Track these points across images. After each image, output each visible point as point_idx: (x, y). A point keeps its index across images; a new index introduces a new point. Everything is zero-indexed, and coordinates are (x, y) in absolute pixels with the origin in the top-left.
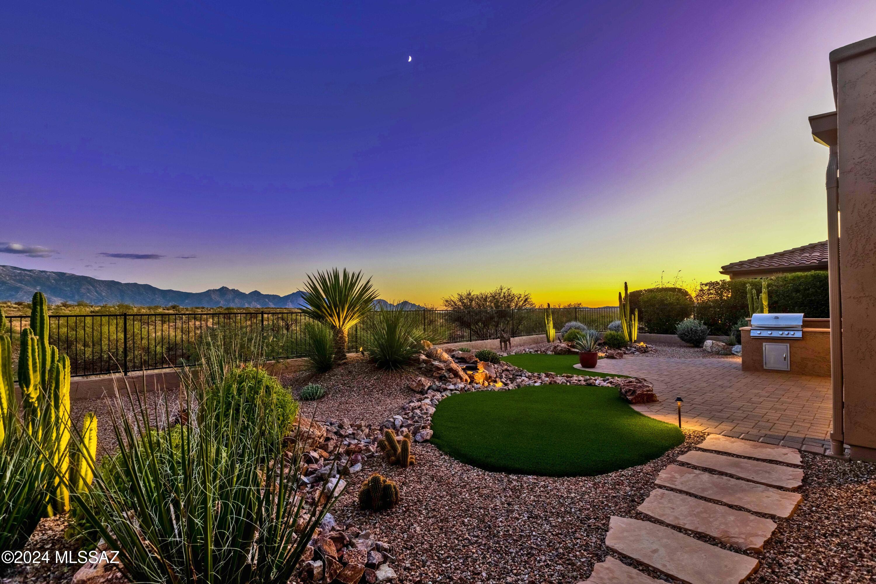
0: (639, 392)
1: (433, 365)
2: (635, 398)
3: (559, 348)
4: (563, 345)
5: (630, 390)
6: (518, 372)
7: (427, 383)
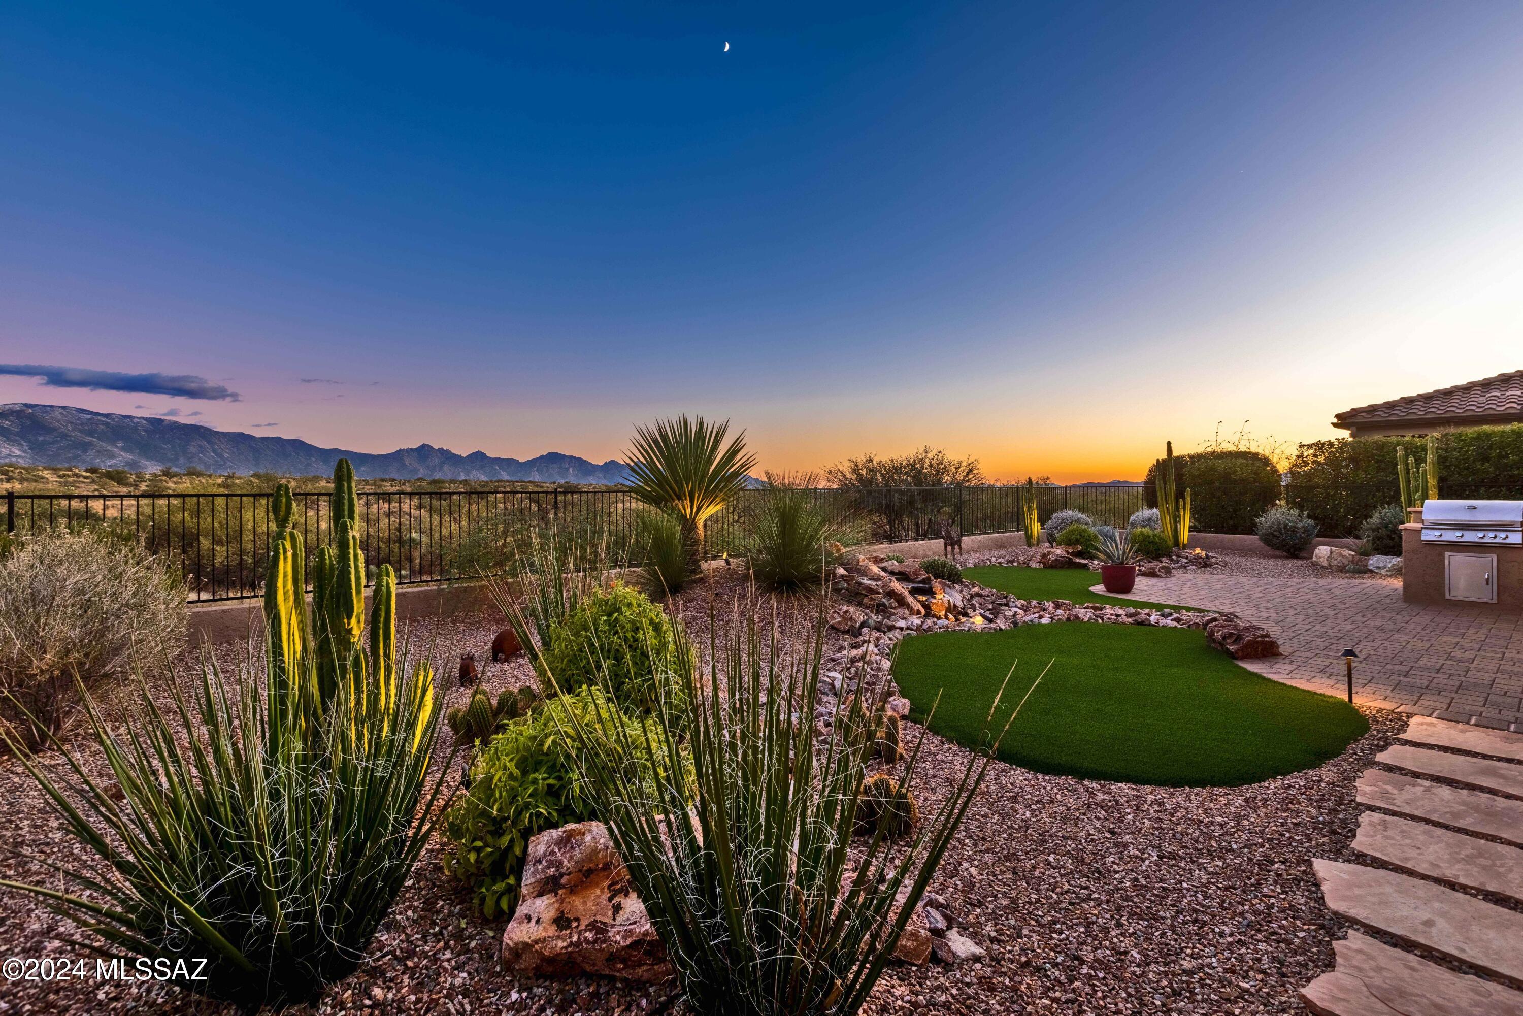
0: (1248, 638)
1: (860, 583)
2: (1241, 649)
3: (1052, 557)
4: (1059, 551)
5: (1231, 634)
6: (1000, 598)
7: (858, 615)
